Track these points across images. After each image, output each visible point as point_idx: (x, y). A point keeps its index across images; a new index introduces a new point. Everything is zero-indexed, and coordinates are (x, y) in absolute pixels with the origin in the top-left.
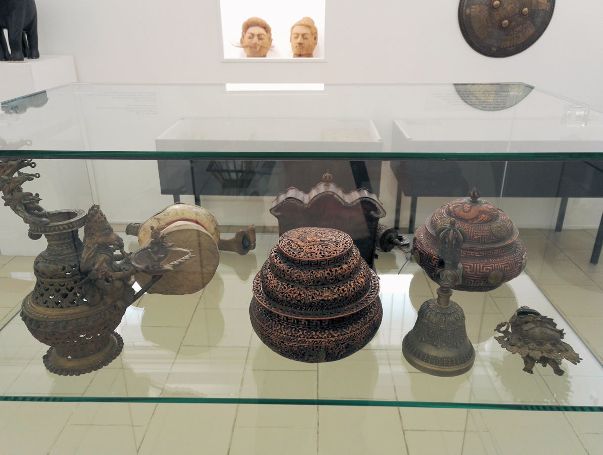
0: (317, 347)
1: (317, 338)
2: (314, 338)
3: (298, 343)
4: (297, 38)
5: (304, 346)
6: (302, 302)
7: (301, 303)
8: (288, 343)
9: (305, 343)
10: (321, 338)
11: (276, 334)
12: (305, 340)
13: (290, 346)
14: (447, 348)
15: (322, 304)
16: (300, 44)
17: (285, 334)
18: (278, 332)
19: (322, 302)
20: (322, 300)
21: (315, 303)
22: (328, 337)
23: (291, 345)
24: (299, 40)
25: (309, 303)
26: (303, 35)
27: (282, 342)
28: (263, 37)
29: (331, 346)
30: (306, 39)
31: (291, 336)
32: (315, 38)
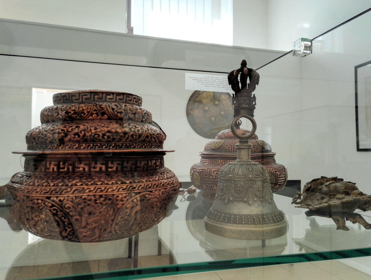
0: (101, 196)
1: (101, 184)
2: (97, 185)
3: (73, 193)
5: (81, 197)
6: (81, 135)
7: (79, 136)
8: (57, 197)
9: (84, 193)
10: (108, 184)
11: (39, 190)
12: (84, 188)
13: (60, 200)
14: (260, 203)
15: (109, 137)
17: (54, 186)
18: (42, 186)
19: (107, 134)
20: (109, 132)
21: (99, 135)
22: (117, 183)
23: (62, 199)
25: (90, 136)
27: (47, 198)
29: (120, 196)
31: (62, 186)
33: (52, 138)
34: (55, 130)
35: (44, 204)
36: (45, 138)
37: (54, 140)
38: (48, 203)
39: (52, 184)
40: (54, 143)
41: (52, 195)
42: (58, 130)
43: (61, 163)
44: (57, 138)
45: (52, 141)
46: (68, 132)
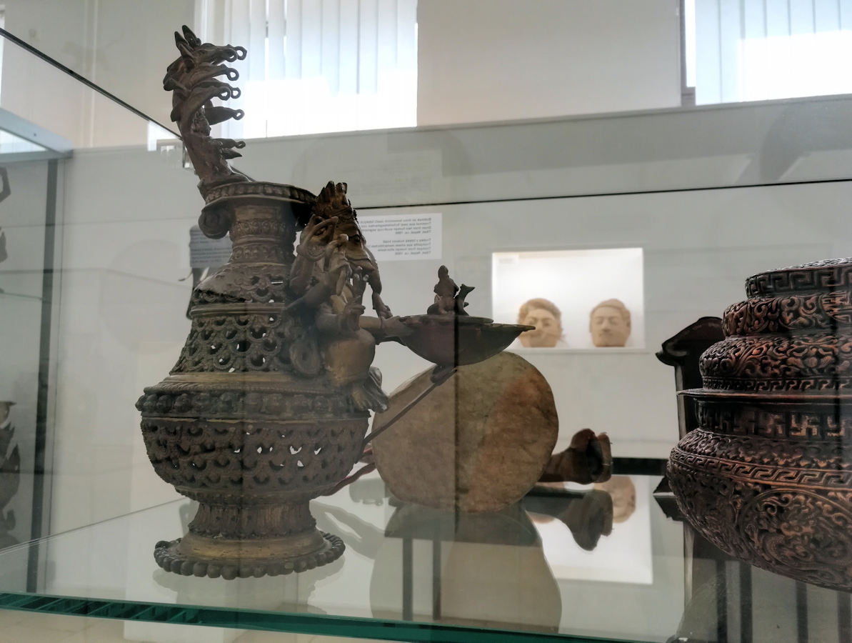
4: (601, 323)
8: (845, 492)
11: (792, 474)
16: (606, 331)
17: (828, 466)
18: (798, 466)
24: (605, 325)
26: (611, 319)
27: (818, 491)
28: (549, 322)
30: (615, 324)
32: (629, 325)
33: (802, 367)
34: (806, 350)
35: (813, 503)
36: (782, 366)
37: (807, 370)
38: (823, 504)
39: (823, 464)
40: (809, 376)
41: (830, 486)
42: (815, 350)
43: (829, 420)
44: (815, 367)
45: (802, 372)
46: (841, 354)
